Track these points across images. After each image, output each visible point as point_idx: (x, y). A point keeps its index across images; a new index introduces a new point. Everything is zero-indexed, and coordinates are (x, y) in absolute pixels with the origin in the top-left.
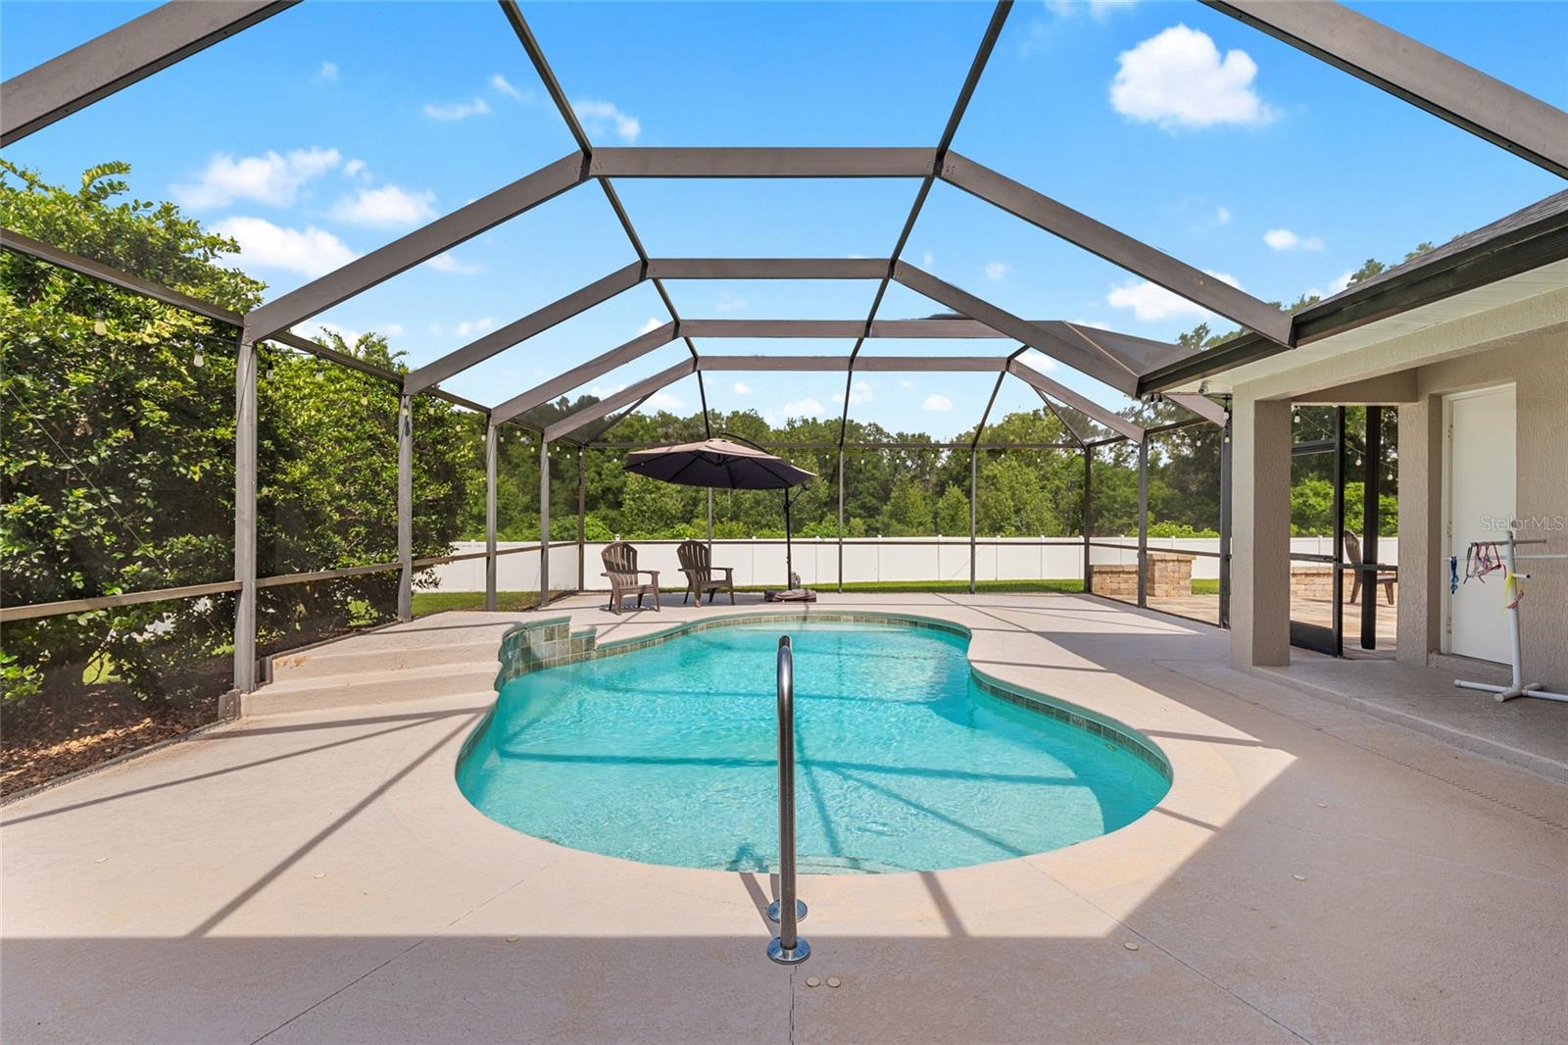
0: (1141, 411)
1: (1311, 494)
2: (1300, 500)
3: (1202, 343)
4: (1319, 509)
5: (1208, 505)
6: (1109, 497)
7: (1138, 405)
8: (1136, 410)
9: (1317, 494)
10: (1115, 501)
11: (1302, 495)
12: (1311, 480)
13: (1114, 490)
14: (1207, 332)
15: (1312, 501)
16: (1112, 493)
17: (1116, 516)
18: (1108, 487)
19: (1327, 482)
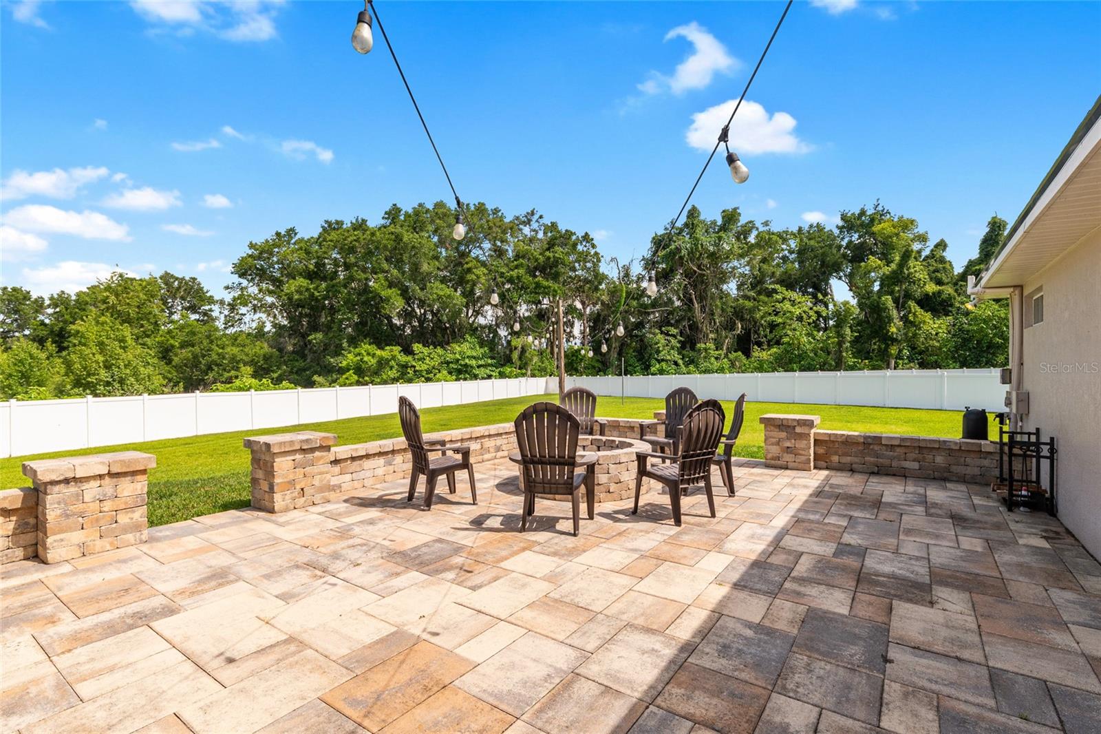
0: (246, 288)
1: (365, 354)
2: (358, 358)
3: (293, 241)
4: (370, 364)
5: (297, 360)
6: (218, 354)
7: (245, 283)
8: (243, 285)
9: (368, 354)
10: (224, 358)
11: (359, 354)
12: (365, 344)
13: (223, 348)
14: (296, 234)
15: (366, 359)
16: (221, 351)
17: (225, 370)
18: (217, 345)
19: (374, 346)
